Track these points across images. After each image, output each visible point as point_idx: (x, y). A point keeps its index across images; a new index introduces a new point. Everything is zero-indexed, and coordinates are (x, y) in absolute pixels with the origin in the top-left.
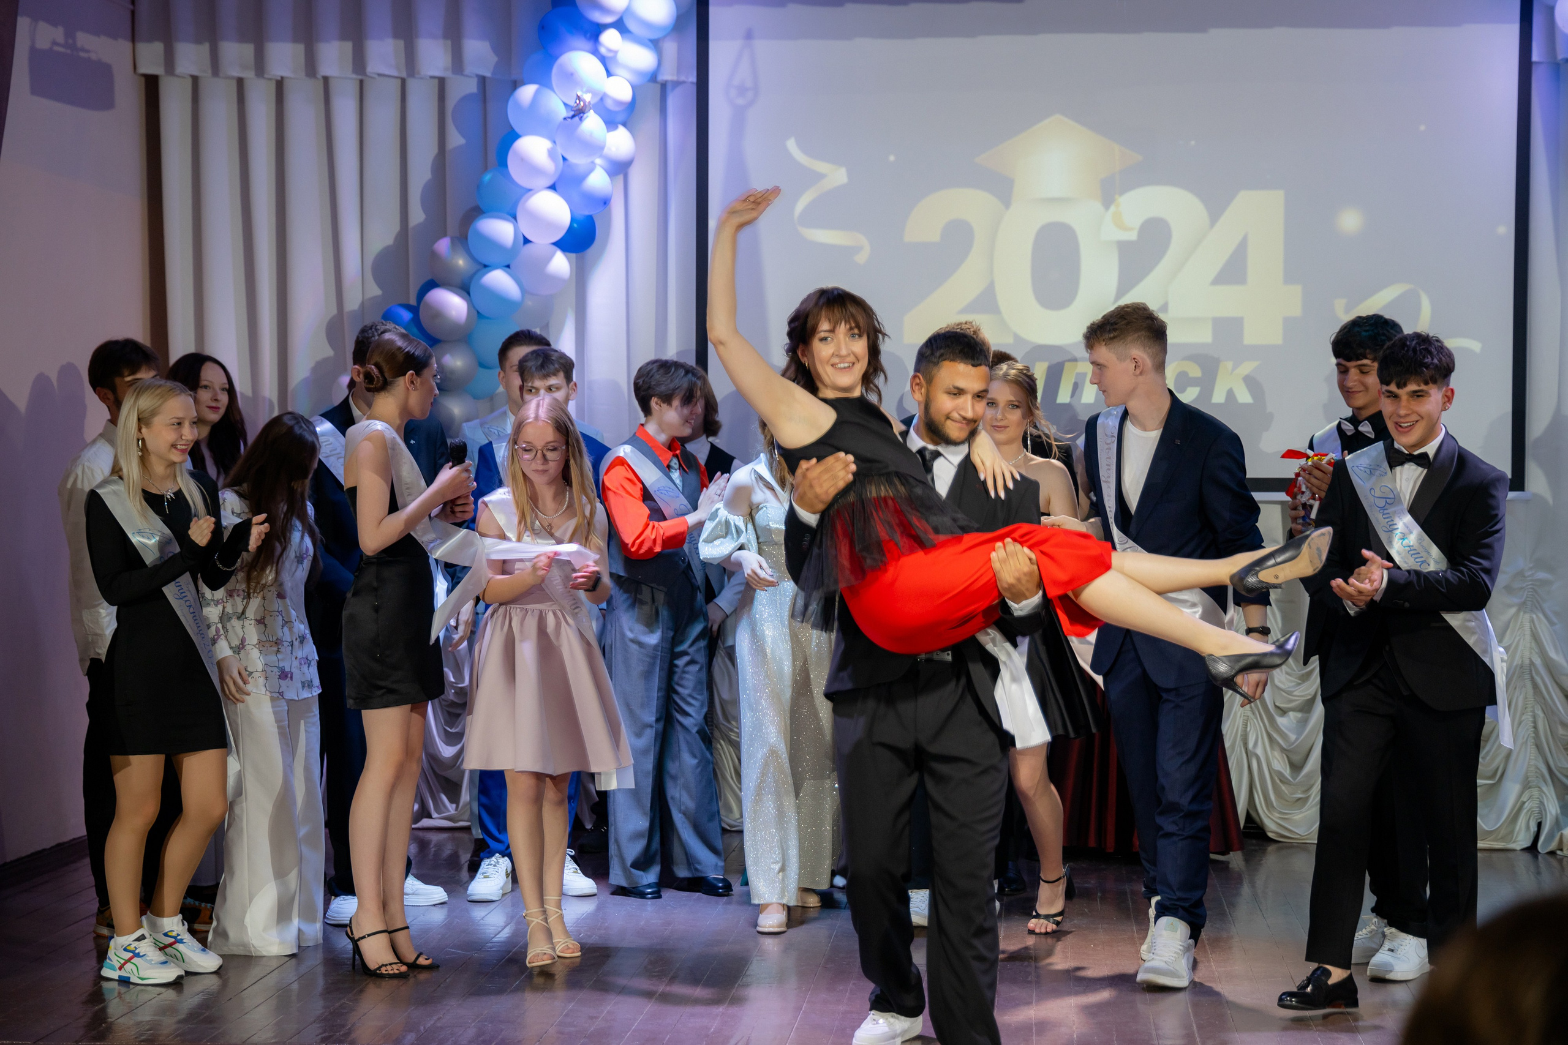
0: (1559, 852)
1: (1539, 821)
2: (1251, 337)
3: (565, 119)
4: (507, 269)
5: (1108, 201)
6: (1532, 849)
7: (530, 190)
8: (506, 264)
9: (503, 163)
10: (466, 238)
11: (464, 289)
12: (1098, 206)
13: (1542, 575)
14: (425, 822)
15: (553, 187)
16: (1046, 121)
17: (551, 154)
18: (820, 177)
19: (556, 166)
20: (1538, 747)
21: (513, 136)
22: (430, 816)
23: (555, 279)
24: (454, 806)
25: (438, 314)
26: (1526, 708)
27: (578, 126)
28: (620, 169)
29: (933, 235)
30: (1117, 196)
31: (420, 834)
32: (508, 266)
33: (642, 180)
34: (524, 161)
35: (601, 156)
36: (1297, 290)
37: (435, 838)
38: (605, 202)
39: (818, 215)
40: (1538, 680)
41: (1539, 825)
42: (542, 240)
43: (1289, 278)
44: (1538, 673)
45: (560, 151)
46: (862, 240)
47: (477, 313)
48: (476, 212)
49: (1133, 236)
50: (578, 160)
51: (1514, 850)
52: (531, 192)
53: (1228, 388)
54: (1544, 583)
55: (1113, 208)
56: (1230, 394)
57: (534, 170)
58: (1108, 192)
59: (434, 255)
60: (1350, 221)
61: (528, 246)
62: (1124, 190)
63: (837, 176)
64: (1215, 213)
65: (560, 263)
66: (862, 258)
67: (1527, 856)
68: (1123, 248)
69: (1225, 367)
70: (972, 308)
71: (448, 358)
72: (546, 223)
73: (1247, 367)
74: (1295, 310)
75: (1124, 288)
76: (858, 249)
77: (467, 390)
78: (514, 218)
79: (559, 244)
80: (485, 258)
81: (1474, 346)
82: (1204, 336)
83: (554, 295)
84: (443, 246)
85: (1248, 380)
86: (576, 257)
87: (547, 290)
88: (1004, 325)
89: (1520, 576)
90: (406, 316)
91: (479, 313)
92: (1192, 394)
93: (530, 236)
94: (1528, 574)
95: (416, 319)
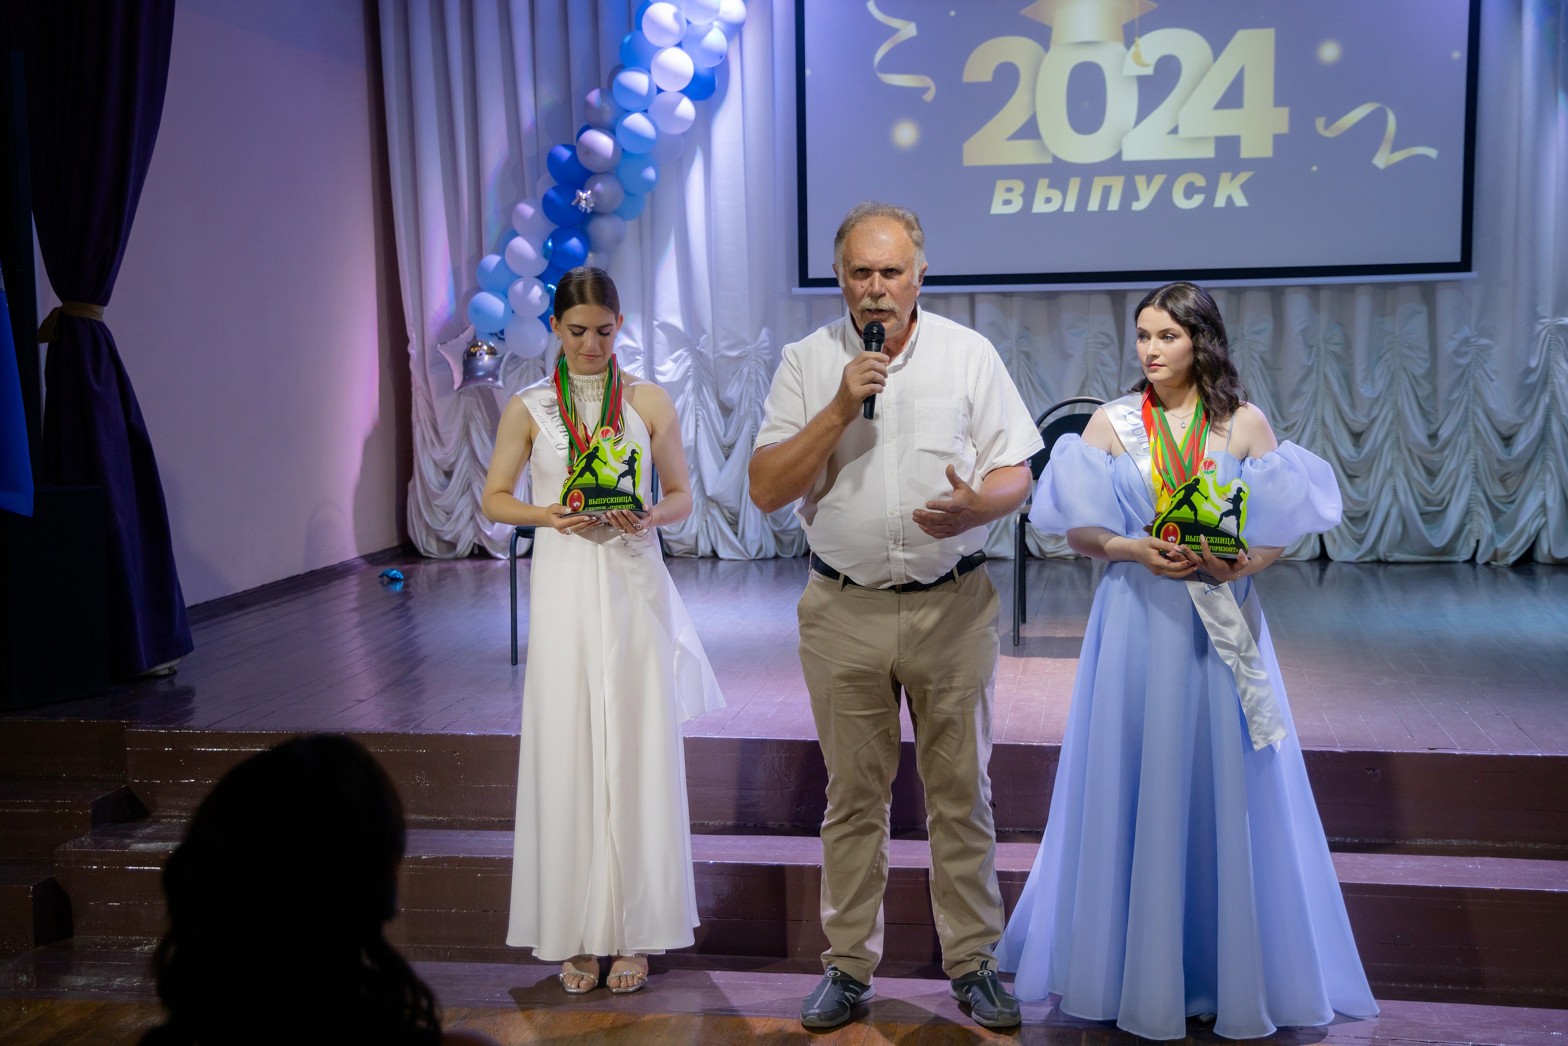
0: (1494, 563)
1: (1477, 538)
2: (1247, 151)
4: (645, 113)
5: (1129, 43)
6: (1472, 561)
7: (662, 48)
8: (645, 109)
9: (640, 28)
10: (612, 89)
11: (610, 130)
12: (1120, 47)
13: (1484, 341)
15: (679, 45)
17: (677, 17)
18: (893, 31)
19: (681, 28)
20: (1477, 480)
21: (648, 4)
23: (682, 120)
25: (590, 151)
26: (1469, 449)
28: (734, 30)
29: (986, 76)
30: (1136, 39)
32: (646, 111)
33: (752, 39)
34: (655, 24)
35: (718, 19)
36: (1284, 112)
38: (724, 58)
39: (893, 63)
40: (1480, 426)
41: (1478, 542)
42: (672, 88)
43: (1278, 102)
44: (1479, 420)
45: (684, 16)
46: (927, 82)
47: (621, 151)
48: (621, 68)
49: (1149, 71)
50: (699, 22)
51: (1456, 562)
52: (662, 50)
53: (1227, 194)
54: (1488, 348)
55: (1133, 49)
56: (1230, 199)
57: (663, 30)
58: (1130, 34)
59: (587, 105)
60: (1329, 52)
61: (662, 94)
62: (1143, 32)
63: (908, 30)
64: (1218, 48)
65: (686, 108)
66: (929, 97)
67: (1467, 567)
68: (1142, 80)
69: (1225, 177)
70: (1018, 135)
71: (599, 187)
72: (675, 75)
73: (1244, 177)
74: (1283, 128)
75: (1142, 114)
76: (926, 90)
77: (616, 213)
78: (648, 71)
79: (685, 92)
80: (626, 104)
81: (1432, 153)
82: (1208, 152)
83: (683, 134)
84: (594, 96)
85: (1244, 188)
86: (700, 103)
87: (677, 130)
88: (1044, 149)
89: (1466, 342)
90: (566, 154)
91: (623, 150)
92: (1198, 200)
93: (662, 87)
94: (1472, 340)
95: (574, 156)
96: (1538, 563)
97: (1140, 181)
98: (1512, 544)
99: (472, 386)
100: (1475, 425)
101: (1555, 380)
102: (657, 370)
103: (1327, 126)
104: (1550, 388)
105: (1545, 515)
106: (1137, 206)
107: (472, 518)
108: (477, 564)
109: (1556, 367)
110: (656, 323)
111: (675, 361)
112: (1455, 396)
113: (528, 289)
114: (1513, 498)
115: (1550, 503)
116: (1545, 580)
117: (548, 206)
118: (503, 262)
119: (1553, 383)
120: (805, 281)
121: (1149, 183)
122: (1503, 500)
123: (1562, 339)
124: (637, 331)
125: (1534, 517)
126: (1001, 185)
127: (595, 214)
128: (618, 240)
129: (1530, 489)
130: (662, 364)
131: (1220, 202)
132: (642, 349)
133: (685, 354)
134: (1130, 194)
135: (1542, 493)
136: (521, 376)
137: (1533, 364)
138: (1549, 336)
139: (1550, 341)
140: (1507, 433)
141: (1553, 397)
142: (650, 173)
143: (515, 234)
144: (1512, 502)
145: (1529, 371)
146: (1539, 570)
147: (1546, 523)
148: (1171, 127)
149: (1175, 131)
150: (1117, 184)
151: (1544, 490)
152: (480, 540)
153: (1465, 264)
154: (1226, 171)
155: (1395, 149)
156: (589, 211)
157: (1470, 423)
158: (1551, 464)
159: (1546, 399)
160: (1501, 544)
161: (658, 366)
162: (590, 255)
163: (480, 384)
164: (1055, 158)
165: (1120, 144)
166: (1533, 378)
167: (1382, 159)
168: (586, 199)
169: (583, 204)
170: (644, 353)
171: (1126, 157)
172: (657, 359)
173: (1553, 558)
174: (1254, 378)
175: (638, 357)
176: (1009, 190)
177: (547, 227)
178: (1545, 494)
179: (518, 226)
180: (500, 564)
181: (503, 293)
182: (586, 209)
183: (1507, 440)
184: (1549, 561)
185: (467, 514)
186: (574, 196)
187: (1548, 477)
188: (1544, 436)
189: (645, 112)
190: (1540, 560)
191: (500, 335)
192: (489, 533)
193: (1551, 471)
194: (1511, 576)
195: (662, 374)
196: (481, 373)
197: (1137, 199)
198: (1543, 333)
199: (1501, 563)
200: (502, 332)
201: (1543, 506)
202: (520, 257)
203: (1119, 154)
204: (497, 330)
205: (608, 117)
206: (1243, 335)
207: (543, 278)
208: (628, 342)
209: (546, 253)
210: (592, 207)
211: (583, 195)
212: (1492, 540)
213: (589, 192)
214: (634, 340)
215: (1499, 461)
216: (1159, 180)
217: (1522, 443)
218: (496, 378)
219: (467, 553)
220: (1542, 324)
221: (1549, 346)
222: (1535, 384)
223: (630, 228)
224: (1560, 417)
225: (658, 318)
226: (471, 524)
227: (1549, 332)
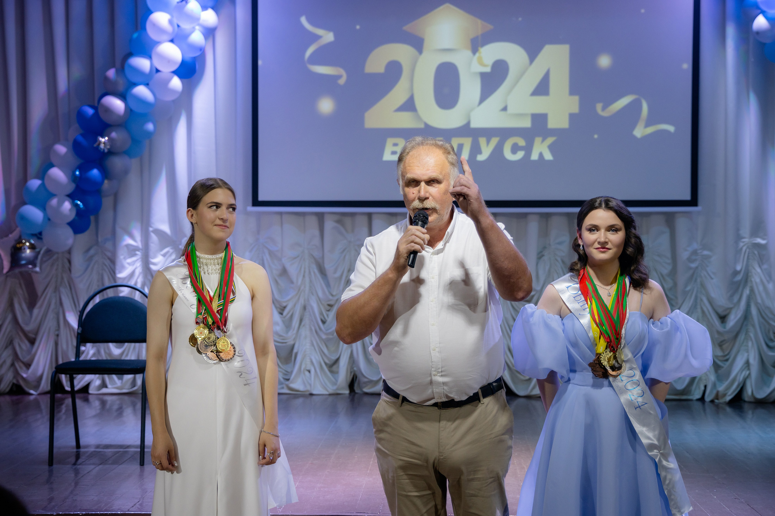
0: (716, 401)
1: (705, 384)
2: (552, 124)
3: (178, 3)
5: (475, 50)
6: (702, 399)
7: (160, 42)
8: (146, 83)
9: (144, 28)
10: (124, 69)
11: (122, 97)
12: (469, 53)
13: (706, 253)
14: (104, 390)
15: (172, 41)
16: (441, 8)
17: (171, 22)
18: (318, 37)
19: (173, 30)
21: (150, 12)
22: (106, 387)
23: (173, 91)
24: (120, 381)
25: (108, 110)
27: (185, 6)
28: (210, 32)
29: (381, 69)
30: (479, 48)
31: (101, 396)
33: (221, 39)
34: (155, 26)
35: (199, 24)
36: (576, 98)
37: (109, 398)
38: (202, 50)
39: (317, 59)
40: (705, 309)
41: (705, 387)
42: (166, 69)
43: (572, 92)
45: (175, 21)
46: (341, 71)
47: (129, 110)
48: (130, 55)
49: (488, 69)
50: (186, 26)
51: (691, 400)
53: (539, 152)
54: (709, 257)
55: (477, 55)
56: (541, 155)
57: (160, 30)
58: (475, 46)
59: (106, 79)
60: (604, 61)
61: (159, 74)
62: (484, 44)
63: (328, 37)
64: (533, 55)
65: (176, 83)
66: (342, 81)
67: (699, 404)
68: (483, 76)
69: (538, 140)
70: (402, 109)
71: (114, 135)
72: (168, 61)
73: (550, 140)
74: (575, 109)
75: (484, 97)
76: (340, 77)
77: (127, 153)
78: (150, 57)
79: (175, 72)
80: (134, 79)
81: (671, 128)
82: (527, 123)
83: (174, 101)
84: (111, 73)
85: (551, 148)
86: (185, 80)
87: (169, 98)
88: (419, 118)
89: (695, 252)
90: (90, 111)
91: (131, 110)
92: (520, 155)
93: (159, 68)
94: (699, 251)
95: (96, 113)
96: (745, 401)
97: (482, 141)
98: (728, 388)
99: (17, 271)
100: (702, 308)
101: (753, 280)
102: (151, 262)
103: (604, 109)
104: (749, 284)
105: (749, 369)
106: (481, 158)
107: (13, 365)
108: (15, 398)
109: (753, 271)
110: (151, 229)
111: (164, 255)
112: (688, 288)
113: (60, 203)
114: (727, 357)
115: (752, 361)
116: (750, 412)
117: (77, 147)
118: (43, 185)
119: (751, 281)
120: (256, 202)
121: (488, 142)
122: (721, 359)
123: (756, 252)
124: (137, 234)
125: (742, 370)
126: (390, 142)
127: (111, 153)
128: (126, 172)
129: (738, 352)
130: (155, 257)
131: (535, 156)
132: (140, 246)
133: (171, 251)
134: (476, 150)
135: (746, 355)
136: (52, 265)
137: (738, 268)
138: (748, 250)
139: (749, 254)
140: (723, 314)
141: (752, 290)
142: (150, 127)
143: (52, 166)
144: (727, 360)
145: (736, 273)
146: (746, 406)
147: (749, 374)
148: (502, 106)
149: (505, 109)
150: (467, 143)
151: (748, 352)
152: (18, 381)
153: (693, 202)
154: (539, 136)
155: (647, 125)
156: (106, 151)
157: (699, 307)
158: (752, 335)
159: (747, 292)
160: (721, 388)
161: (152, 259)
162: (106, 182)
163: (23, 269)
164: (426, 125)
165: (469, 117)
166: (739, 278)
167: (639, 132)
168: (104, 143)
169: (102, 146)
170: (142, 250)
171: (473, 125)
172: (151, 254)
173: (755, 398)
174: (557, 273)
175: (137, 253)
176: (395, 145)
177: (74, 161)
178: (748, 355)
179: (54, 160)
180: (32, 398)
181: (43, 206)
182: (104, 150)
183: (723, 318)
184: (752, 400)
185: (9, 362)
186: (96, 140)
187: (750, 344)
188: (746, 316)
189: (147, 85)
190: (746, 399)
191: (39, 236)
192: (25, 375)
193: (751, 340)
194: (728, 409)
195: (154, 264)
196: (23, 262)
197: (480, 152)
198: (744, 248)
199: (721, 401)
200: (40, 233)
201: (747, 364)
202: (56, 182)
203: (468, 123)
204: (36, 231)
205: (121, 88)
206: (550, 245)
207: (72, 196)
208: (131, 242)
209: (74, 179)
210: (108, 149)
211: (103, 140)
212: (714, 385)
213: (107, 138)
214: (135, 240)
215: (718, 332)
216: (494, 141)
217: (733, 320)
218: (35, 266)
219: (7, 390)
220: (743, 242)
221: (748, 256)
222: (740, 281)
223: (134, 163)
224: (757, 304)
225: (153, 226)
226: (12, 369)
227: (748, 247)
